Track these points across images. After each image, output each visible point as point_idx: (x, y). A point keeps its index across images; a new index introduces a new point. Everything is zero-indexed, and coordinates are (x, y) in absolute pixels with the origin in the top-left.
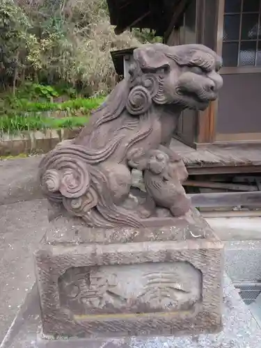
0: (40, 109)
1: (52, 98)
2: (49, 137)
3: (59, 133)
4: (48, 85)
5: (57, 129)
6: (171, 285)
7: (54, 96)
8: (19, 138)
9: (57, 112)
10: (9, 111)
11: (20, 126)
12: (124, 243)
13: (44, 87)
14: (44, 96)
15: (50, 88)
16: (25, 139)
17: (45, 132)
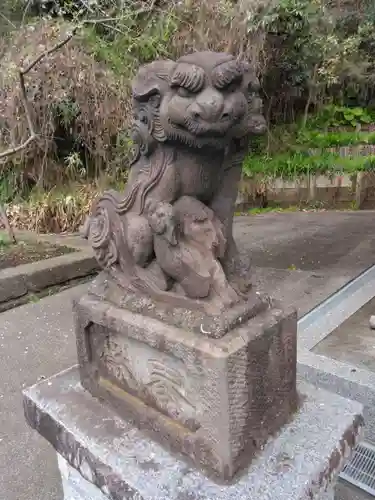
0: (334, 144)
1: (359, 126)
2: (336, 185)
3: (354, 178)
4: (358, 105)
5: (352, 174)
6: (176, 387)
7: (363, 123)
8: (293, 185)
9: (361, 146)
10: (293, 147)
11: (298, 168)
12: (134, 312)
13: (349, 110)
14: (348, 124)
15: (358, 112)
16: (303, 186)
17: (331, 177)
